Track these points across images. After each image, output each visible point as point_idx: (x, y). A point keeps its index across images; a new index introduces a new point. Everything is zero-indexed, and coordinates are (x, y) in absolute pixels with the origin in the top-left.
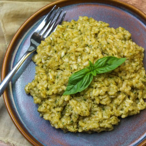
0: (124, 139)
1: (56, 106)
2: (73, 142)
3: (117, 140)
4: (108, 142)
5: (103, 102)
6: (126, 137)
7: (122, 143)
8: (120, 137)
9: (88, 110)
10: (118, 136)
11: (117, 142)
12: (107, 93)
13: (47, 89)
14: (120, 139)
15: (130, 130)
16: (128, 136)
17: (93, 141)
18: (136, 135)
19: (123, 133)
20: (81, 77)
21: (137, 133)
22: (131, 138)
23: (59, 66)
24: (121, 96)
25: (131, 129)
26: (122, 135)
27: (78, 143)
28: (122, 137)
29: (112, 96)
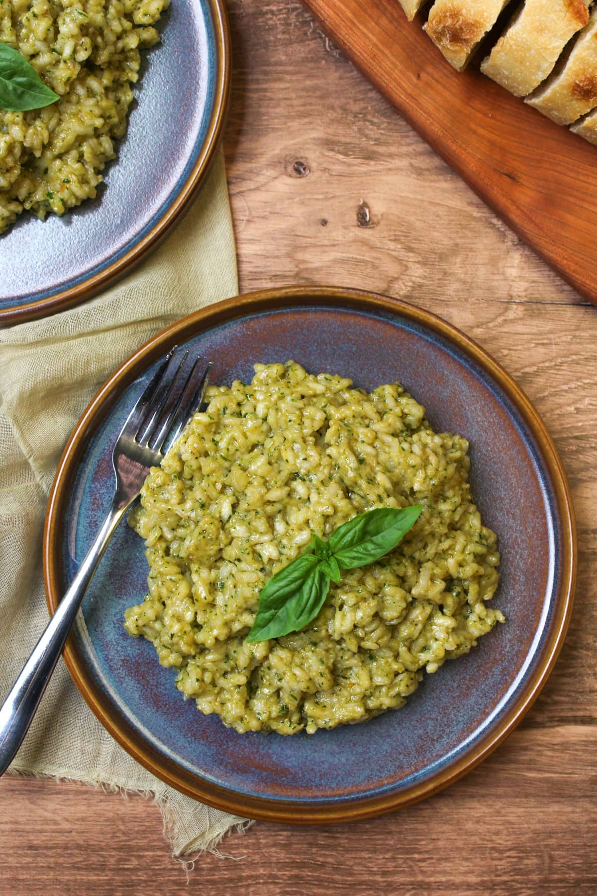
0: (440, 725)
1: (229, 670)
2: (294, 758)
3: (421, 732)
4: (395, 741)
5: (368, 644)
6: (445, 719)
7: (435, 738)
8: (429, 721)
9: (327, 671)
10: (420, 719)
11: (420, 737)
12: (377, 616)
13: (196, 626)
14: (430, 727)
15: (455, 695)
16: (452, 716)
17: (352, 744)
18: (472, 709)
19: (436, 709)
20: (293, 586)
21: (476, 703)
22: (461, 719)
23: (221, 550)
24: (418, 614)
25: (458, 694)
26: (433, 716)
27: (309, 758)
28: (433, 720)
29: (392, 620)
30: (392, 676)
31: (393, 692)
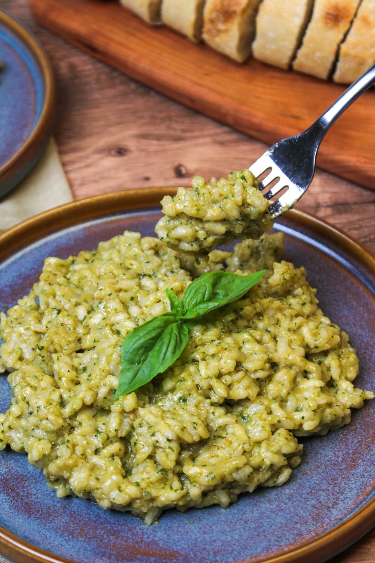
0: (333, 494)
2: (183, 542)
3: (314, 502)
4: (288, 514)
5: (239, 392)
6: (336, 489)
7: (330, 505)
8: (321, 492)
10: (311, 492)
11: (314, 506)
12: (238, 366)
13: (62, 403)
14: (322, 497)
15: (341, 468)
16: (343, 484)
17: (242, 522)
18: (363, 476)
19: (325, 481)
21: (365, 470)
22: (353, 486)
23: (79, 340)
24: (282, 376)
25: (344, 466)
26: (324, 487)
27: (199, 540)
28: (323, 491)
30: (268, 429)
31: (275, 448)
